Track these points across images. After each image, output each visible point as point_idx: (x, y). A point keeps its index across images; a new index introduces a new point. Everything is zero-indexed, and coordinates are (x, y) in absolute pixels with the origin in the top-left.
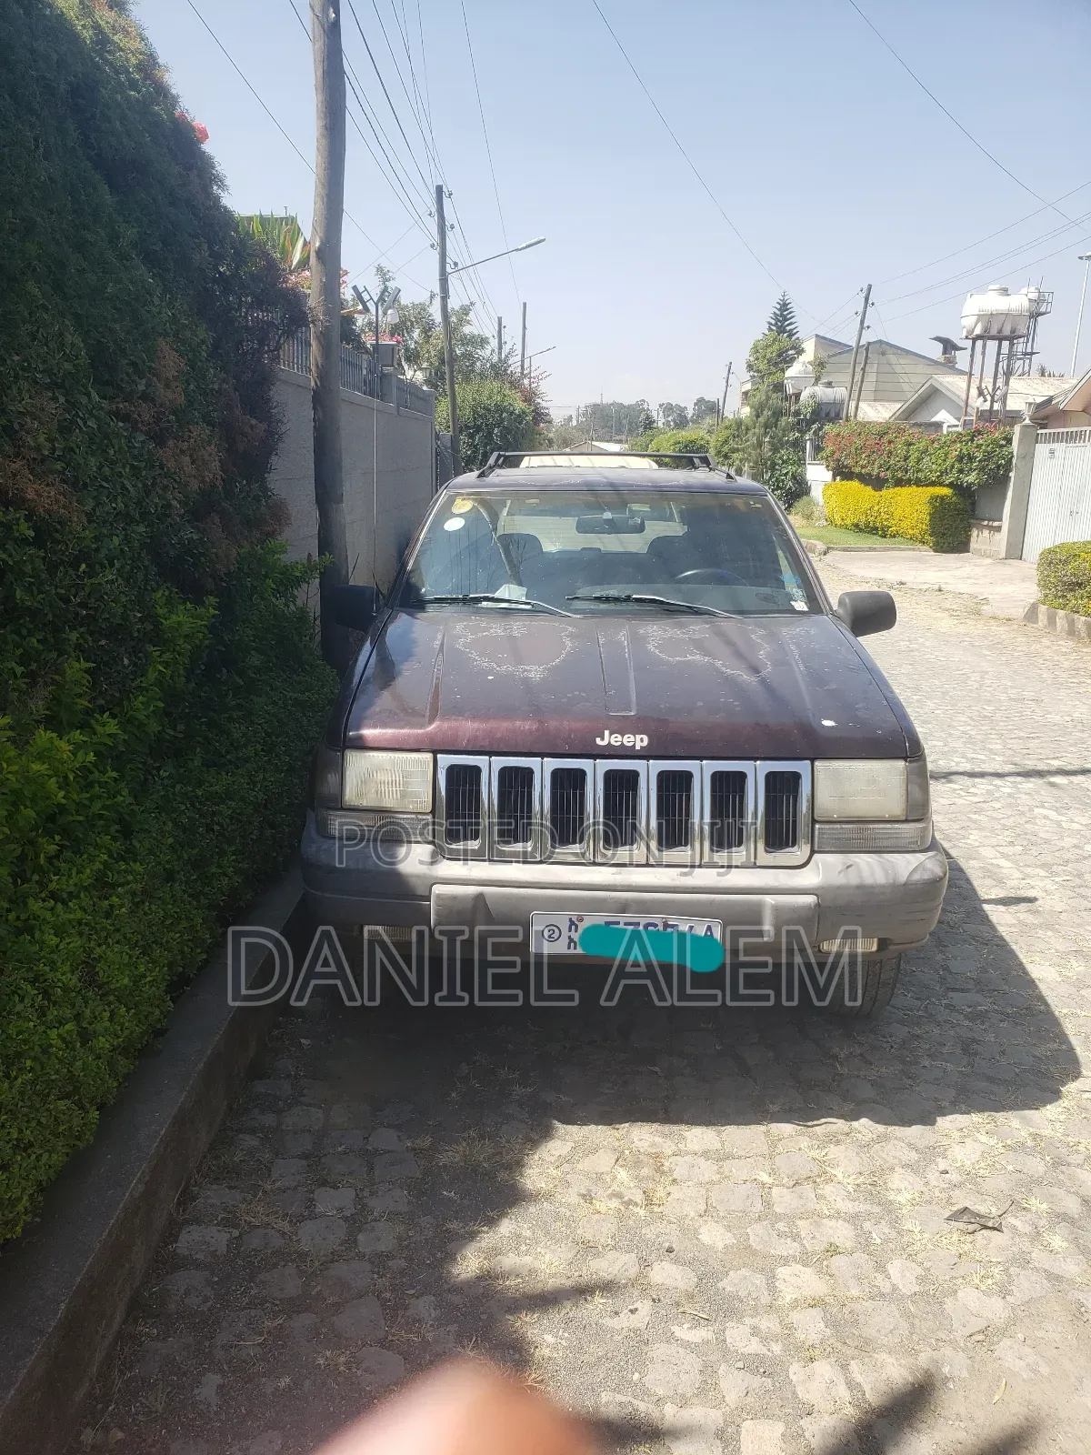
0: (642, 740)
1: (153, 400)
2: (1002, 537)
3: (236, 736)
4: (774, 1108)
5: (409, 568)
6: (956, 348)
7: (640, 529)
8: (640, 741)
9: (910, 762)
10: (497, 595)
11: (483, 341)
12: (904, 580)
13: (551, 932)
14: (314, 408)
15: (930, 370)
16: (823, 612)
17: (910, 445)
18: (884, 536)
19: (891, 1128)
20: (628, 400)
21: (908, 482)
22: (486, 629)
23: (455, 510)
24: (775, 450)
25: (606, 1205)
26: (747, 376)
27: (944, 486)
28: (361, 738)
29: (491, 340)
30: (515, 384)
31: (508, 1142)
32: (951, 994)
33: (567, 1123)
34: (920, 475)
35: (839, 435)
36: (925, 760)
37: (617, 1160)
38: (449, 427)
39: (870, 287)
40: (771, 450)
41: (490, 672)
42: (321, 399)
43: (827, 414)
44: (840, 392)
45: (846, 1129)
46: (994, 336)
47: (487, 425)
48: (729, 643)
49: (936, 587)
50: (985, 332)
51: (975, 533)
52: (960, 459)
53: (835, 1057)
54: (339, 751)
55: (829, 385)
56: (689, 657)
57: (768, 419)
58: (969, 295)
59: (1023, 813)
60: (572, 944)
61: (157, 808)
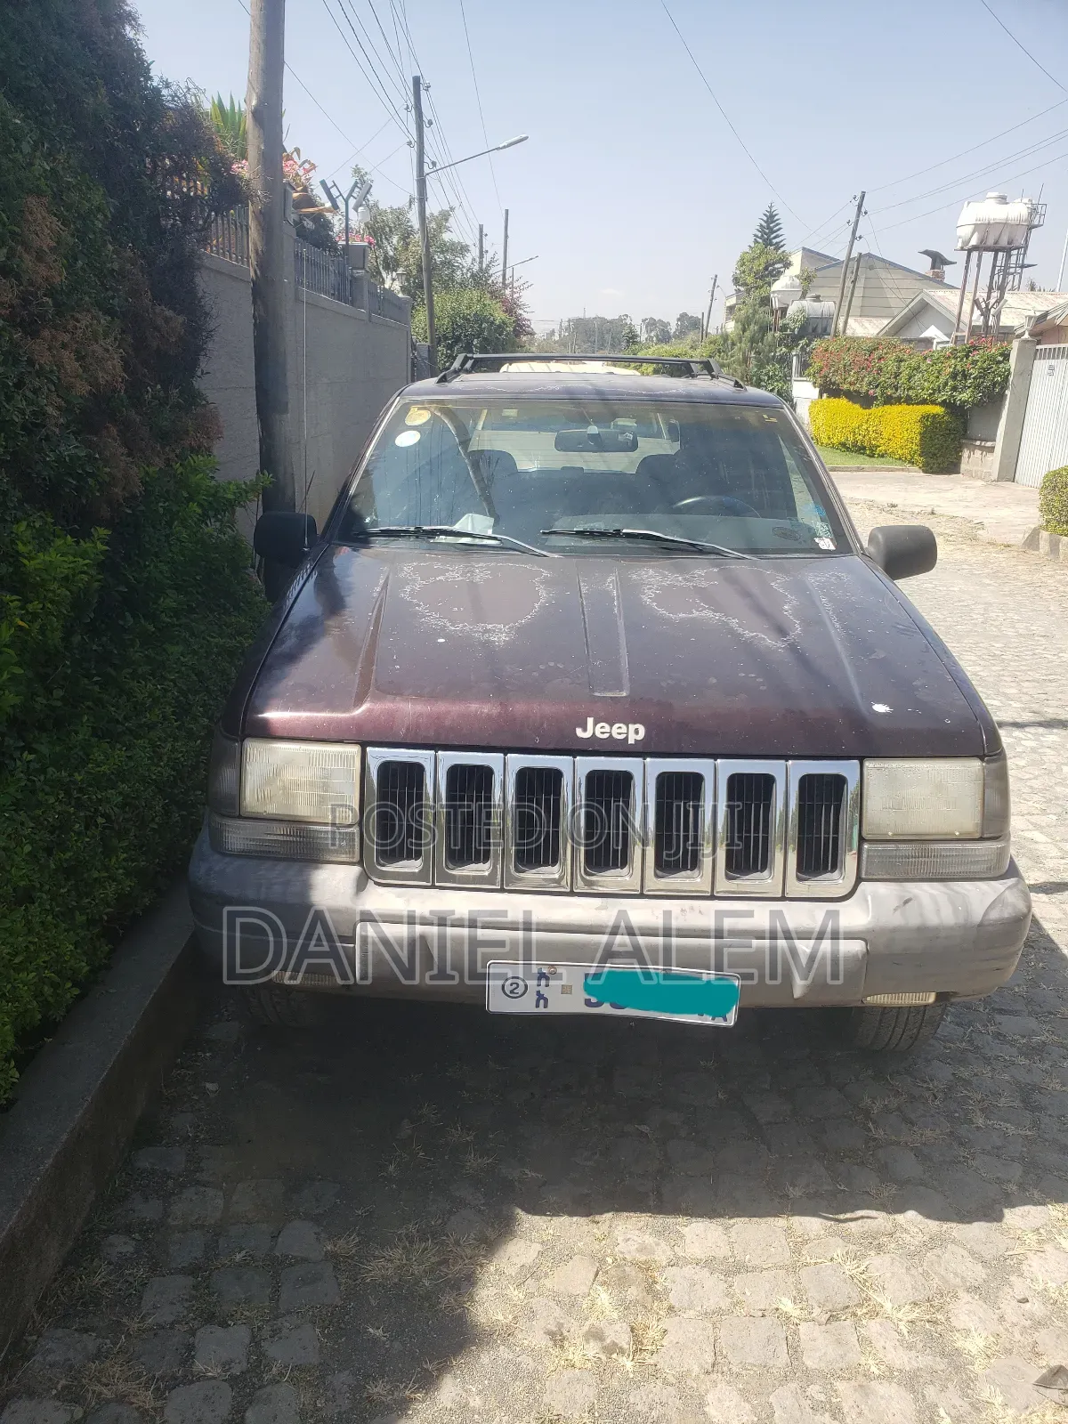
0: (637, 732)
1: (18, 277)
2: (994, 460)
3: (140, 697)
4: (795, 1193)
5: (352, 492)
6: (946, 262)
7: (633, 446)
8: (635, 733)
9: (988, 762)
10: (457, 527)
11: (464, 249)
12: (895, 502)
13: (515, 986)
14: (254, 302)
15: (918, 285)
16: (852, 552)
17: (901, 361)
18: (872, 456)
19: (946, 1226)
20: (611, 315)
21: (898, 401)
22: (443, 572)
23: (409, 422)
24: (761, 366)
25: (583, 1352)
26: (732, 289)
27: (937, 404)
28: (265, 722)
29: (472, 248)
30: (495, 294)
31: (457, 1243)
32: (998, 1018)
33: (535, 1213)
34: (910, 393)
35: (826, 350)
36: (1004, 758)
37: (597, 1275)
38: (426, 338)
39: (863, 194)
40: (756, 366)
41: (442, 631)
42: (261, 291)
43: (814, 330)
44: (827, 306)
45: (889, 1226)
46: (990, 247)
47: (466, 336)
48: (746, 594)
49: (929, 510)
50: (981, 243)
51: (966, 453)
52: (954, 376)
53: (867, 1113)
54: (237, 742)
55: (817, 298)
56: (696, 614)
57: (754, 334)
58: (966, 203)
59: (1050, 773)
60: (542, 1002)
61: (13, 804)
